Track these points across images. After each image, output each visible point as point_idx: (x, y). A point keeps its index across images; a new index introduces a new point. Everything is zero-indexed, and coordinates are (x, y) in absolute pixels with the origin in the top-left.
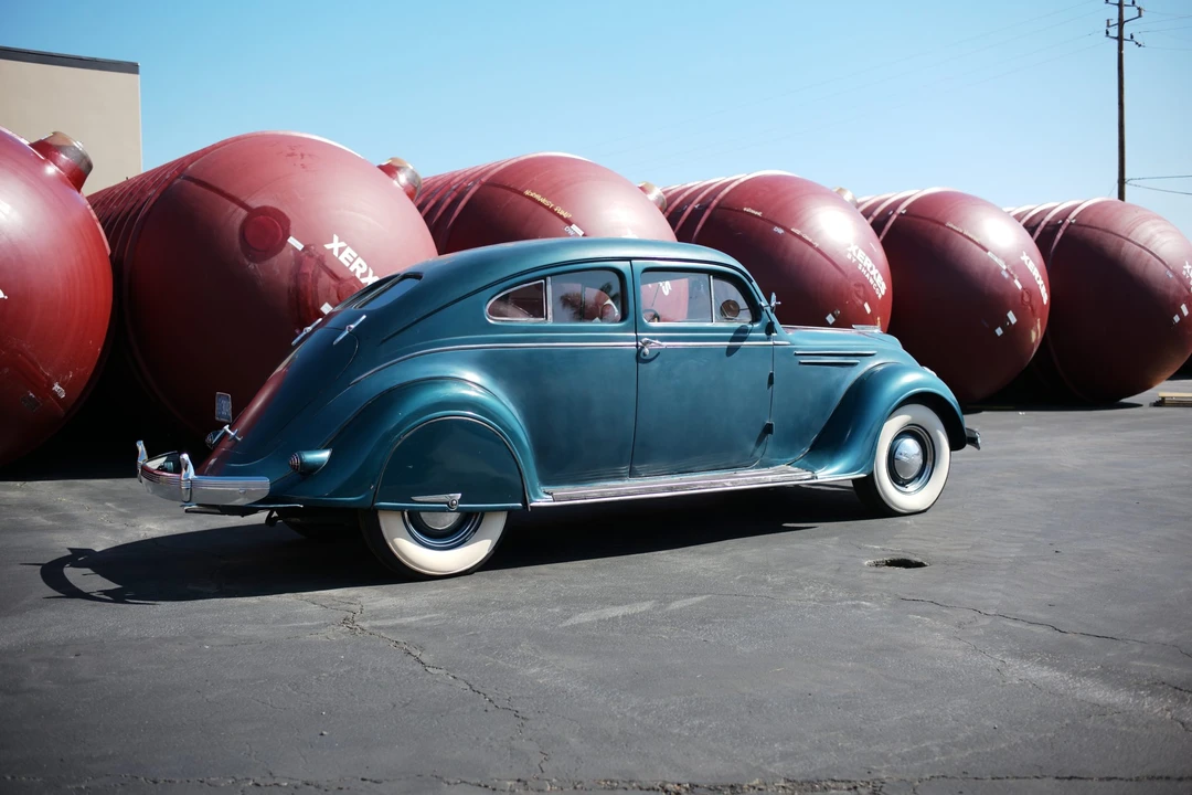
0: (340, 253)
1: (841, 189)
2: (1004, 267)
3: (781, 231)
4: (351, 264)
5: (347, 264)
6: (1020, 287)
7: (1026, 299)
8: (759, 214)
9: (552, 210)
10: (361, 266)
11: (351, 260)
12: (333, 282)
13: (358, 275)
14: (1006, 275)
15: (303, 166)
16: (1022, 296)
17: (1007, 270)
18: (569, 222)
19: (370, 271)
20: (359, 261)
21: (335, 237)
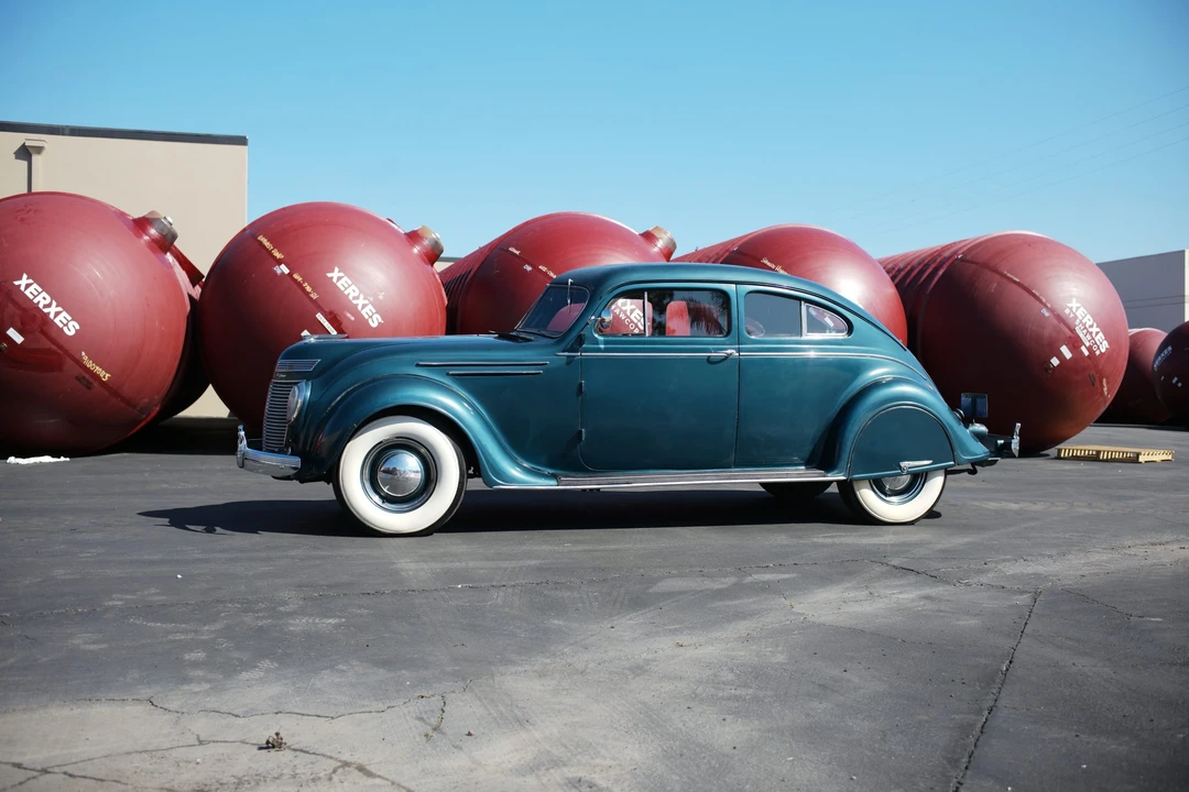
0: (26, 289)
1: (657, 228)
3: (529, 268)
4: (35, 297)
5: (31, 297)
8: (517, 253)
9: (270, 253)
10: (44, 298)
11: (36, 293)
12: (17, 312)
13: (41, 306)
15: (22, 220)
18: (279, 262)
19: (54, 303)
20: (44, 294)
21: (25, 276)
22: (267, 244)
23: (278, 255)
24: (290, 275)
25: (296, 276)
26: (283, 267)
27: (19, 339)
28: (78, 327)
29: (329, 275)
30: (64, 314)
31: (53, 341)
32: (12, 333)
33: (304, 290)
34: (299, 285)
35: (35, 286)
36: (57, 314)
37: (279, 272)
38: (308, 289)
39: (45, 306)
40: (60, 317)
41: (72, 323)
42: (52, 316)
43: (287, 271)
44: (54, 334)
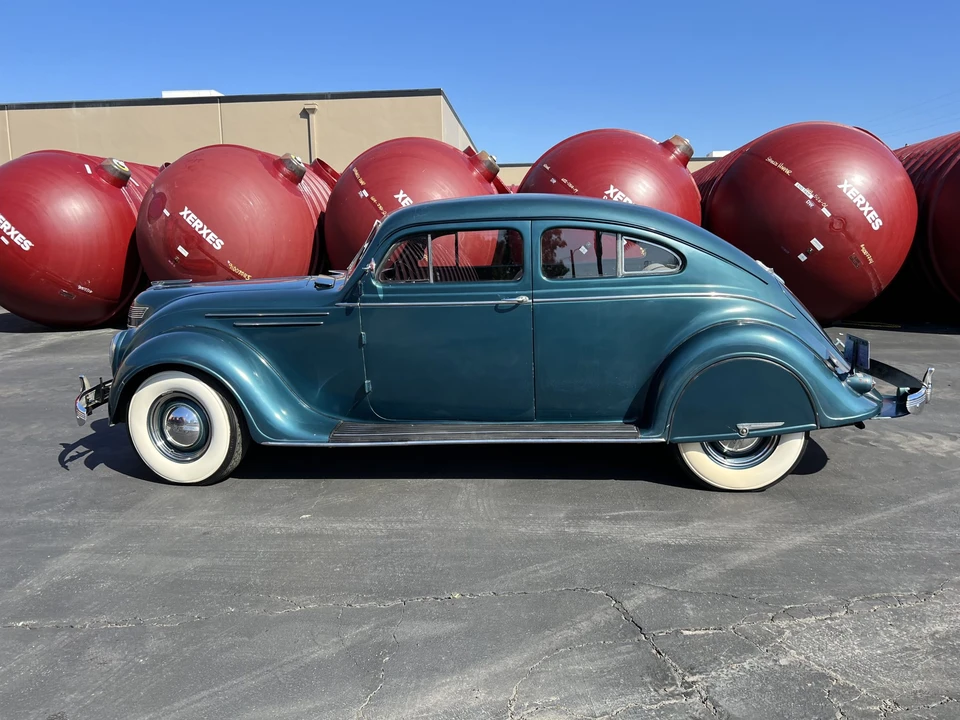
0: (187, 217)
1: (676, 137)
2: (811, 197)
3: (554, 181)
4: (193, 223)
6: (828, 214)
7: (837, 226)
8: (548, 168)
9: (358, 181)
10: (199, 224)
11: (193, 220)
12: (183, 234)
13: (197, 229)
14: (811, 205)
16: (831, 224)
17: (813, 200)
18: (362, 188)
19: (205, 227)
20: (198, 221)
21: (186, 208)
22: (357, 174)
23: (362, 183)
24: (369, 198)
25: (372, 198)
26: (364, 192)
27: (185, 253)
28: (222, 243)
29: (396, 196)
30: (213, 234)
31: (208, 255)
32: (180, 249)
33: (377, 208)
34: (375, 205)
35: (193, 215)
36: (208, 234)
37: (362, 195)
38: (381, 208)
39: (200, 229)
40: (210, 237)
41: (218, 241)
42: (204, 236)
43: (367, 195)
44: (207, 248)
